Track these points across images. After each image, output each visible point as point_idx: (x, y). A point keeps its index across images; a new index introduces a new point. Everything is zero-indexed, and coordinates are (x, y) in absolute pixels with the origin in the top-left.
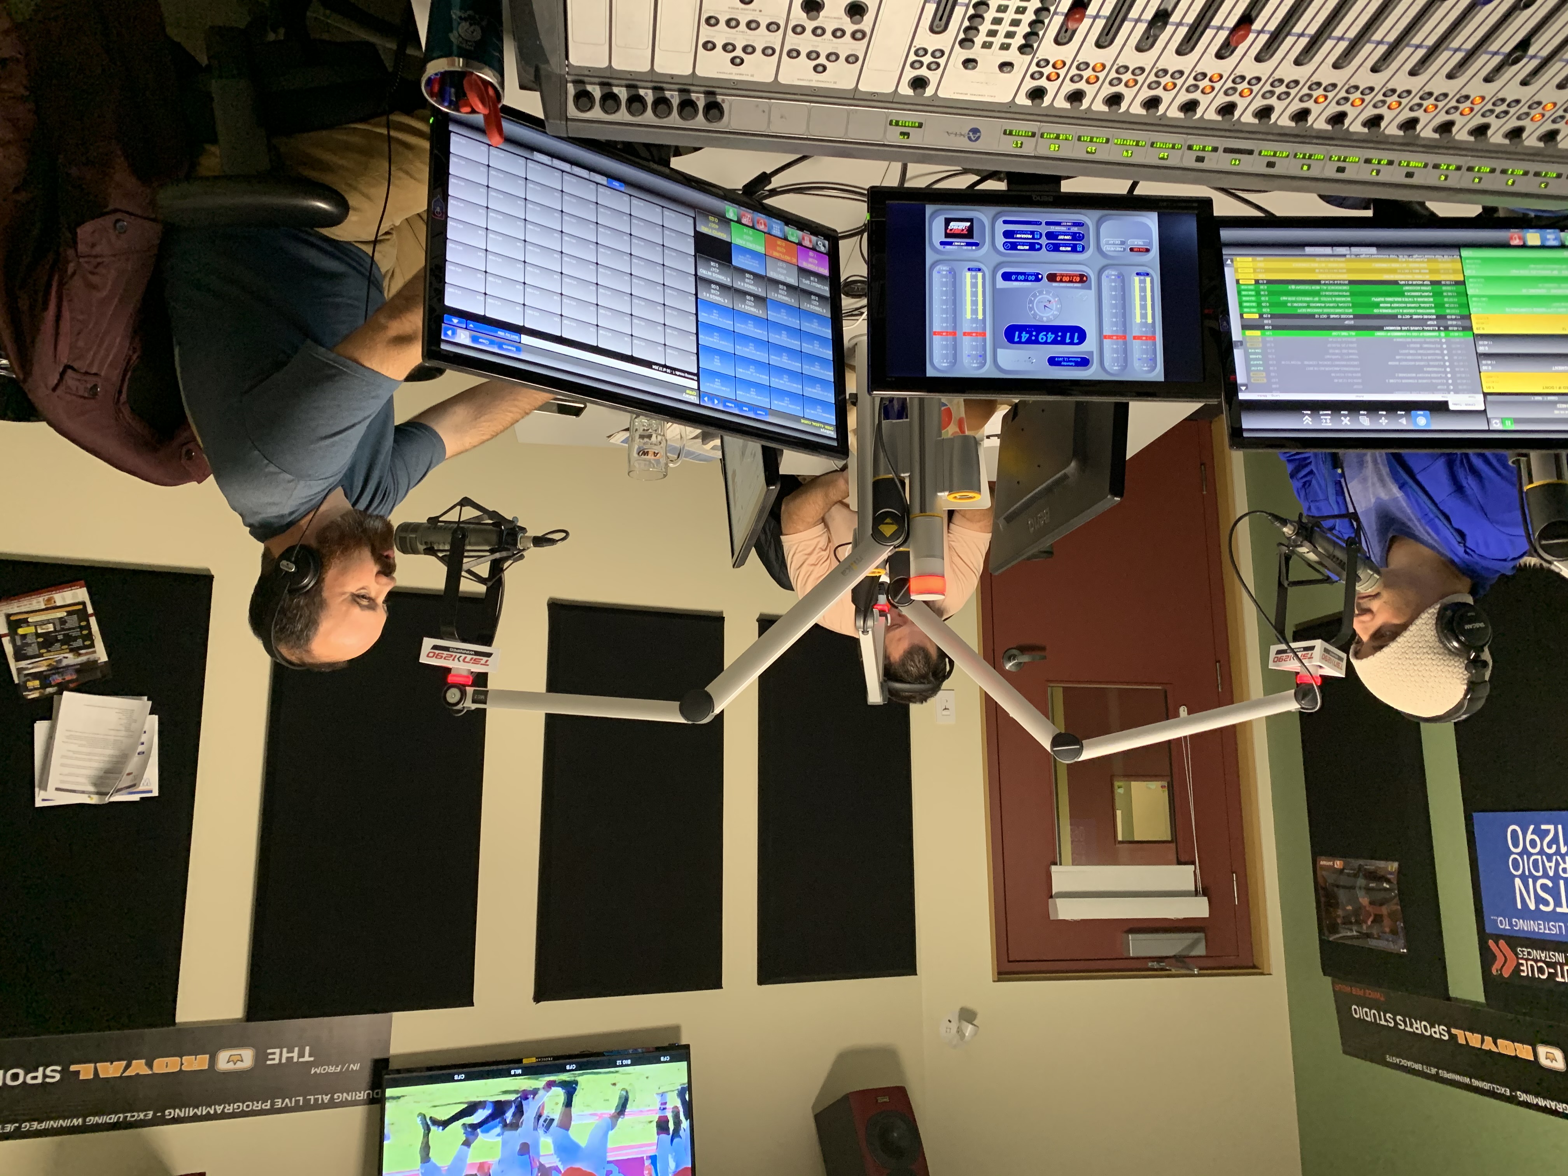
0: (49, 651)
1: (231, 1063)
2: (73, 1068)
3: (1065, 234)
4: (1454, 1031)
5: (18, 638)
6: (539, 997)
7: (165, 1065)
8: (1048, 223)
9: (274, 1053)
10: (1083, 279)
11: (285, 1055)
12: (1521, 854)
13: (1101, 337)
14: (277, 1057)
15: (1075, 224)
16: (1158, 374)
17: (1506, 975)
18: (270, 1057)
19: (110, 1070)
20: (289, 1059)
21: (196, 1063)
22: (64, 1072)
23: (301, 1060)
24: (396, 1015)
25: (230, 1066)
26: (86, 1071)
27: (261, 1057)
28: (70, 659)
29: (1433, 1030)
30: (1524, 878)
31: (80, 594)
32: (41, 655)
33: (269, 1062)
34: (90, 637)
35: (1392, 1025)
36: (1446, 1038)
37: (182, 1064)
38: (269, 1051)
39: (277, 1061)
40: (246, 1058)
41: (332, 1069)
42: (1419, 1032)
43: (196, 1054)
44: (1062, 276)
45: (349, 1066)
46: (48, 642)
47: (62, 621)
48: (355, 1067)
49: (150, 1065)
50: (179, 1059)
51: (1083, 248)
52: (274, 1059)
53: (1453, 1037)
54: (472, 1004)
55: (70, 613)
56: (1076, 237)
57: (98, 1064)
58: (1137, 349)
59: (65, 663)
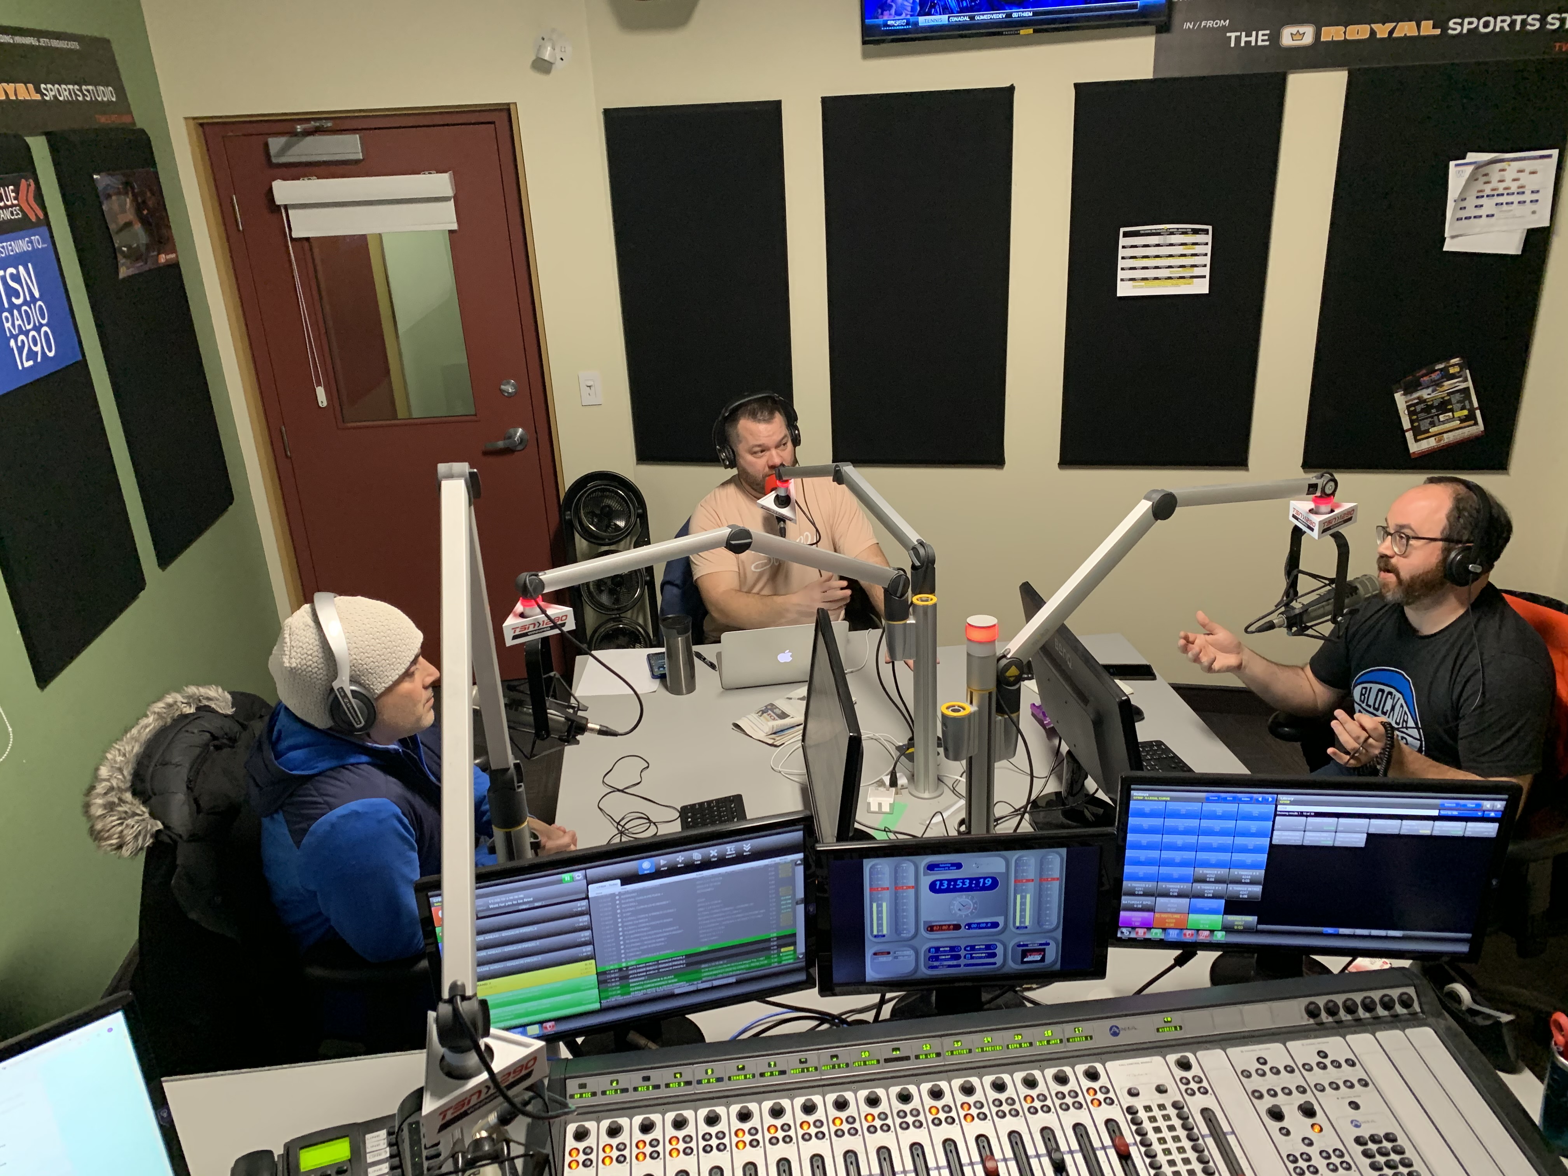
0: (1443, 398)
1: (1301, 32)
2: (1438, 32)
3: (946, 960)
4: (38, 97)
5: (1468, 407)
6: (1010, 91)
7: (1359, 32)
8: (959, 966)
9: (1263, 41)
10: (931, 928)
11: (1253, 39)
12: (41, 325)
13: (916, 887)
14: (1260, 38)
15: (936, 967)
16: (868, 864)
17: (23, 181)
18: (1266, 38)
19: (1406, 29)
20: (1249, 35)
21: (1333, 33)
22: (1445, 28)
23: (1238, 34)
24: (1150, 76)
25: (1302, 29)
26: (1428, 28)
27: (1275, 37)
28: (1425, 394)
29: (53, 93)
30: (34, 300)
31: (1414, 447)
32: (1449, 394)
33: (1268, 32)
34: (1411, 413)
35: (84, 87)
36: (43, 86)
37: (1345, 33)
38: (1267, 43)
39: (1260, 33)
40: (1289, 37)
41: (1210, 24)
42: (64, 86)
43: (1333, 42)
44: (949, 929)
45: (1194, 26)
46: (1444, 406)
47: (1433, 424)
48: (1189, 25)
49: (1373, 33)
50: (1348, 38)
51: (929, 951)
52: (1263, 35)
53: (38, 90)
54: (1077, 86)
55: (1427, 431)
56: (937, 959)
57: (1417, 34)
58: (886, 884)
59: (1430, 390)
